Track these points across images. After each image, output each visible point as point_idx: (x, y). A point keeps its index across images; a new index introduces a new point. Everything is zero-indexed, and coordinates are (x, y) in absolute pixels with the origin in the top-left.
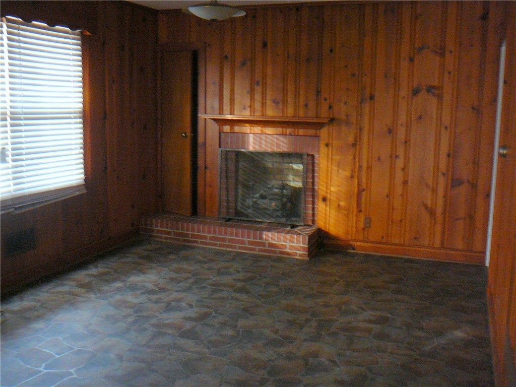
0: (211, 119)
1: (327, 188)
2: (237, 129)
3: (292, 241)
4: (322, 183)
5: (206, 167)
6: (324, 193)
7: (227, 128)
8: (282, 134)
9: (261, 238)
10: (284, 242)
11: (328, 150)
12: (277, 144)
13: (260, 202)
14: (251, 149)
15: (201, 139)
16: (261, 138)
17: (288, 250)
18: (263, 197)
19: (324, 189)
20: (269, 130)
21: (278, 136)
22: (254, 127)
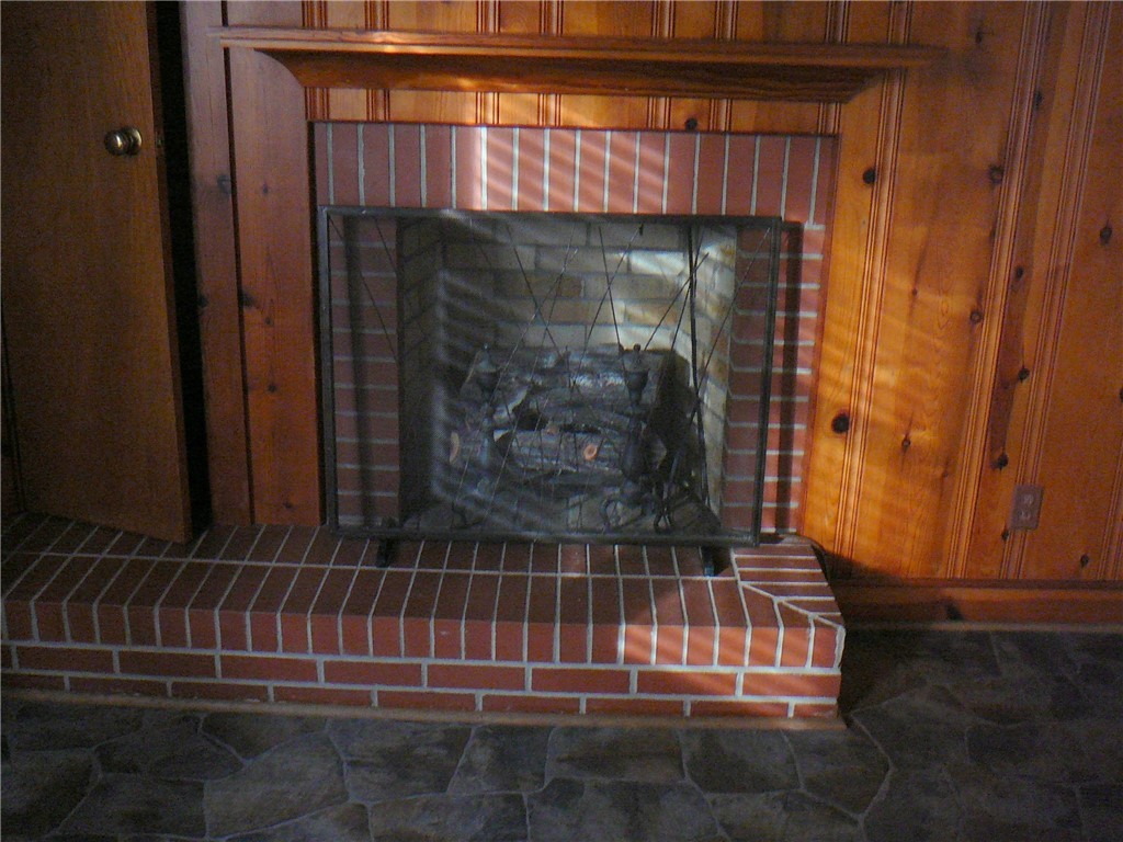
0: (257, 50)
1: (859, 373)
2: (404, 102)
3: (760, 657)
4: (838, 354)
5: (242, 300)
6: (843, 397)
7: (350, 101)
8: (647, 128)
9: (606, 651)
10: (724, 661)
11: (876, 197)
12: (615, 171)
13: (523, 442)
14: (482, 201)
15: (207, 158)
16: (533, 149)
17: (739, 696)
18: (528, 420)
19: (846, 378)
20: (580, 110)
21: (620, 138)
22: (499, 91)
